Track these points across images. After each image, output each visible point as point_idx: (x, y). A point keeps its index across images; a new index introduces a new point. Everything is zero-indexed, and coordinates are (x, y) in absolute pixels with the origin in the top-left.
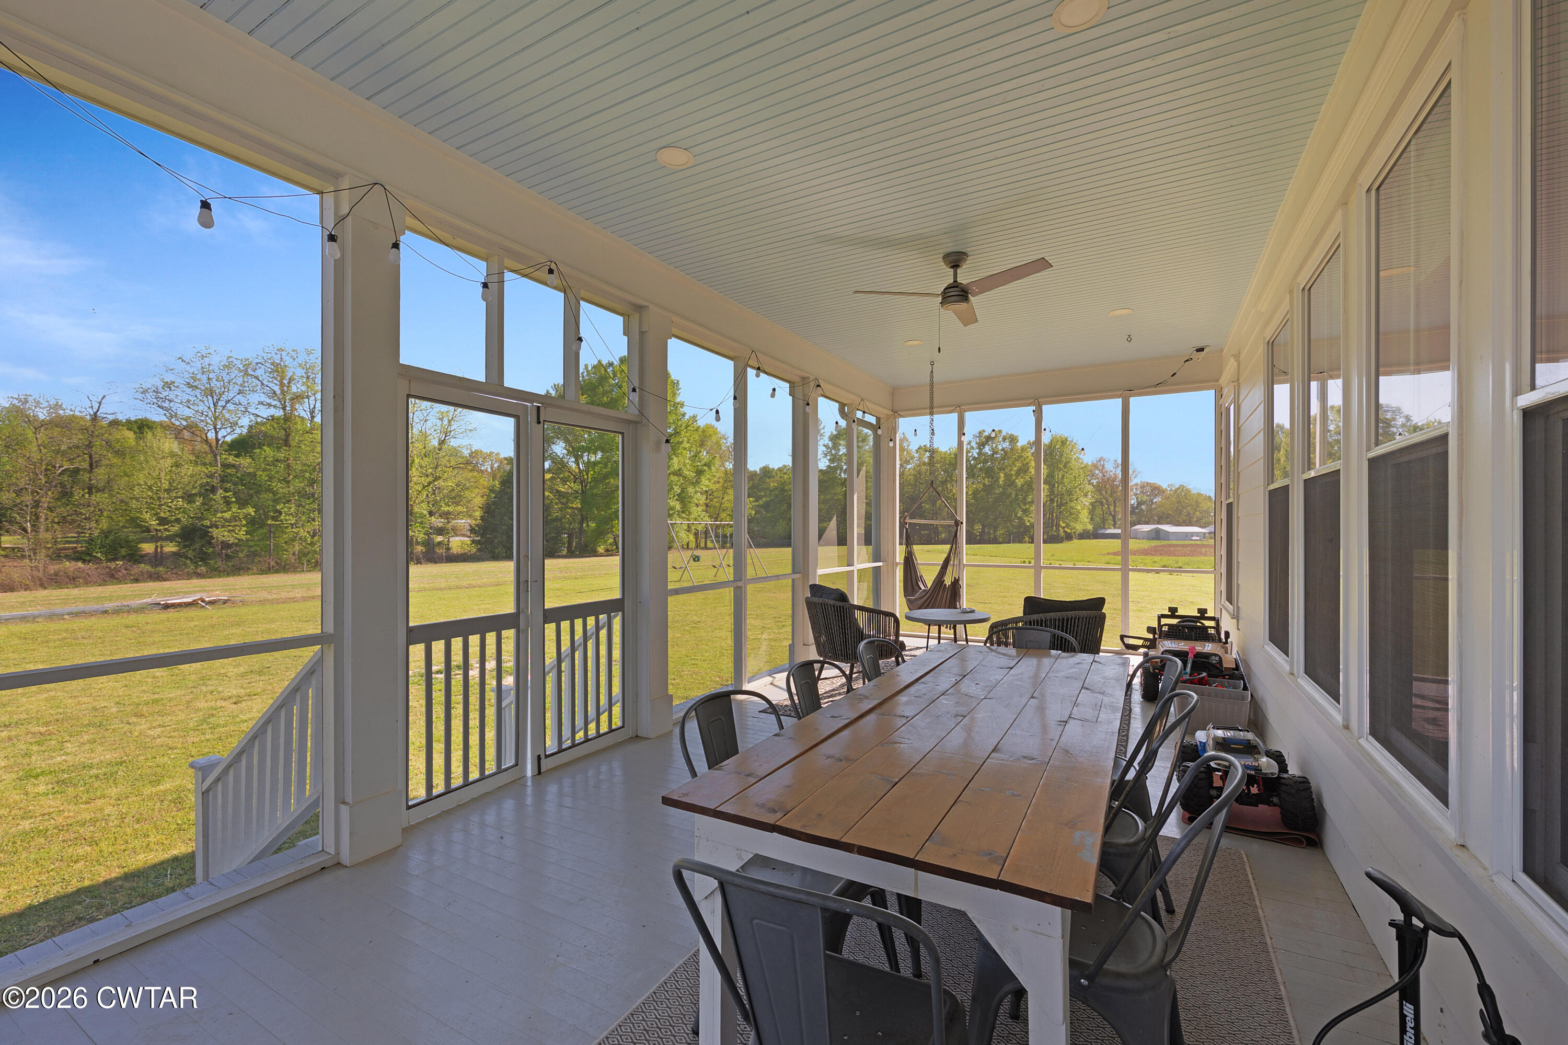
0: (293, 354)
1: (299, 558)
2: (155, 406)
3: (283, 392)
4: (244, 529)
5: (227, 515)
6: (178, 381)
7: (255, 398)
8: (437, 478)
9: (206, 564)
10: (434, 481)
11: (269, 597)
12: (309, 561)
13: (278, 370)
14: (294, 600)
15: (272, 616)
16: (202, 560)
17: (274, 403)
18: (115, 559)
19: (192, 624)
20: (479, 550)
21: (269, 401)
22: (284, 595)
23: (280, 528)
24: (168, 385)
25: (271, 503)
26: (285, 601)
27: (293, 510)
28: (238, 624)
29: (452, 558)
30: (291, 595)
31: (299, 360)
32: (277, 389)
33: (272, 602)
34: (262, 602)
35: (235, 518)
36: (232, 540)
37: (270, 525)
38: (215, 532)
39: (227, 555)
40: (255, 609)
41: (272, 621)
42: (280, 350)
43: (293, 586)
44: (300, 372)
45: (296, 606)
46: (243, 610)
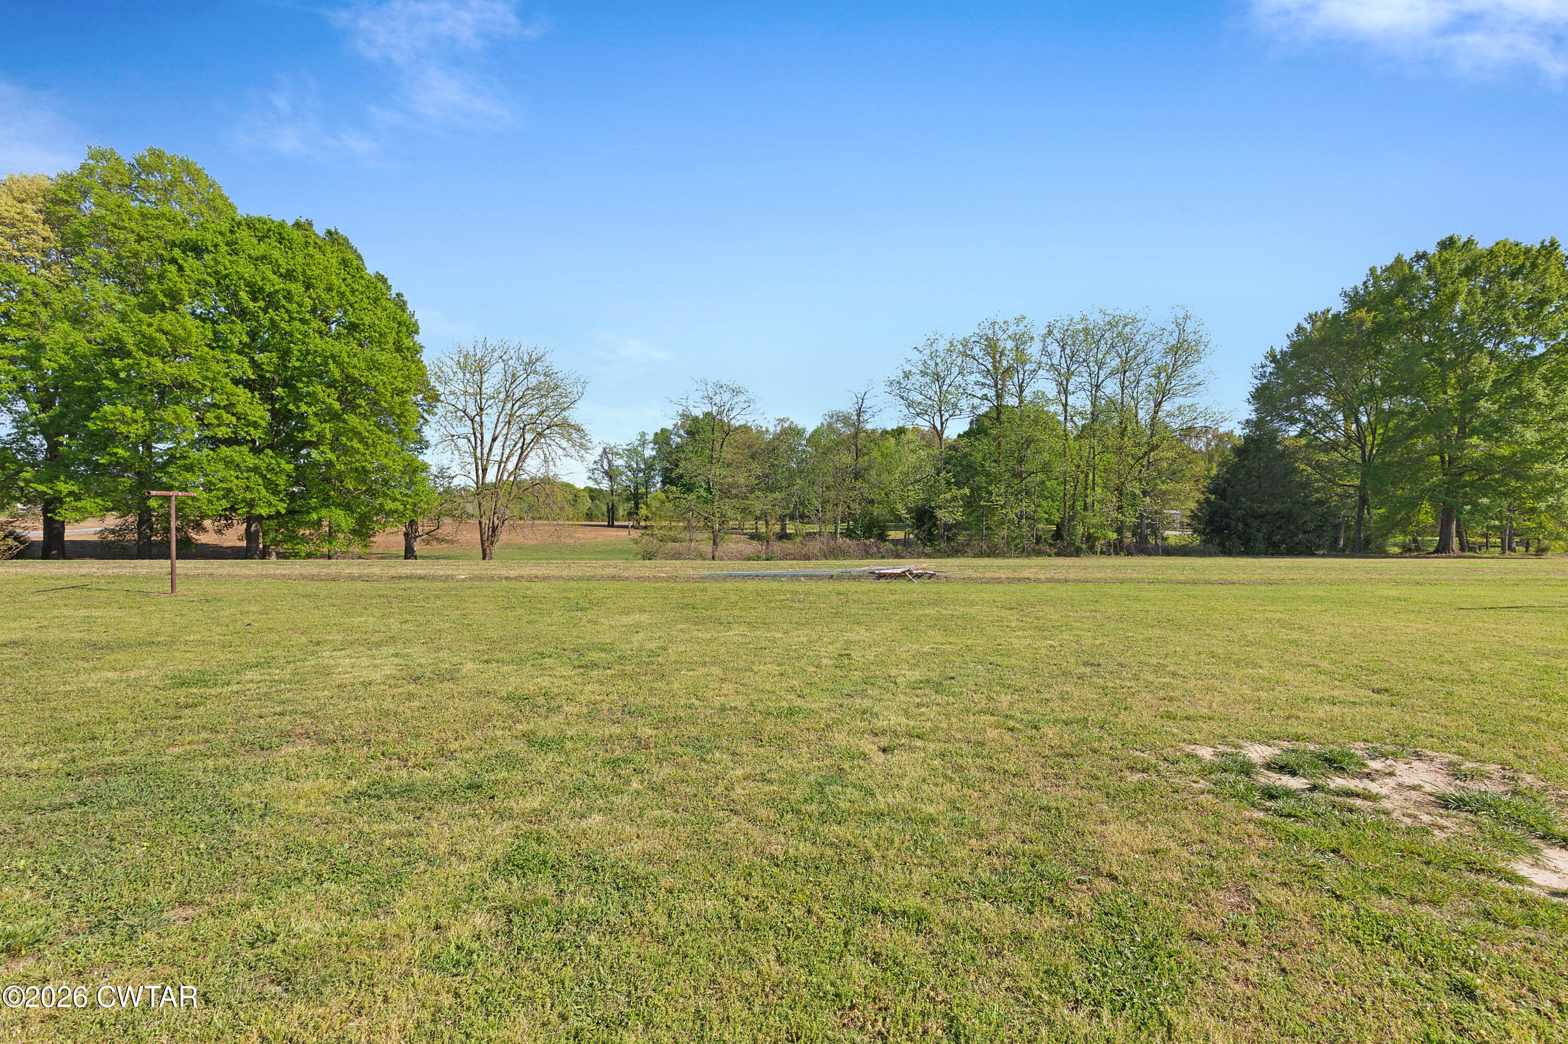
0: (1004, 327)
1: (1008, 543)
2: (898, 398)
3: (995, 367)
4: (961, 509)
5: (948, 496)
6: (914, 370)
7: (972, 378)
8: (1154, 448)
9: (932, 545)
10: (1150, 451)
11: (974, 575)
12: (1016, 546)
13: (992, 347)
14: (998, 581)
15: (972, 597)
16: (930, 541)
17: (988, 382)
18: (870, 537)
19: (892, 597)
20: (1203, 541)
21: (984, 381)
22: (989, 575)
23: (992, 510)
24: (907, 375)
25: (984, 485)
26: (989, 581)
27: (1002, 490)
28: (935, 603)
29: (1169, 551)
30: (997, 575)
31: (1010, 332)
32: (990, 367)
33: (975, 581)
34: (966, 580)
35: (954, 499)
36: (951, 521)
37: (983, 507)
38: (939, 513)
39: (948, 537)
40: (957, 587)
41: (972, 604)
42: (993, 324)
43: (1000, 567)
44: (1010, 344)
45: (999, 588)
46: (944, 588)
